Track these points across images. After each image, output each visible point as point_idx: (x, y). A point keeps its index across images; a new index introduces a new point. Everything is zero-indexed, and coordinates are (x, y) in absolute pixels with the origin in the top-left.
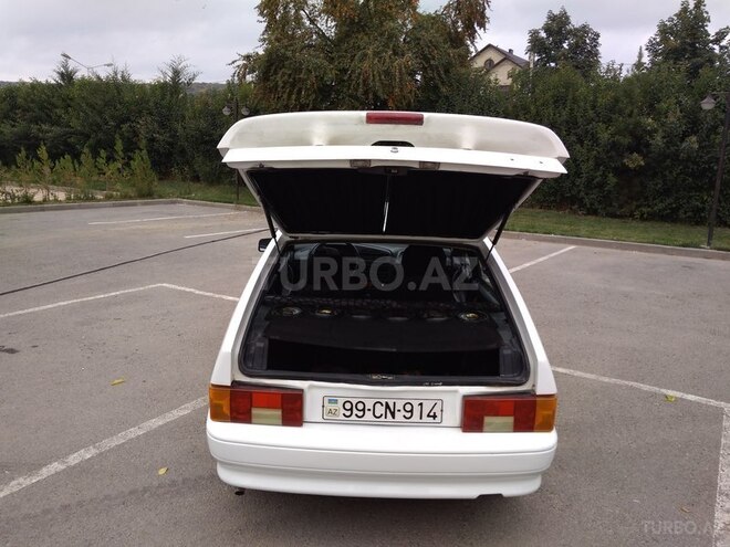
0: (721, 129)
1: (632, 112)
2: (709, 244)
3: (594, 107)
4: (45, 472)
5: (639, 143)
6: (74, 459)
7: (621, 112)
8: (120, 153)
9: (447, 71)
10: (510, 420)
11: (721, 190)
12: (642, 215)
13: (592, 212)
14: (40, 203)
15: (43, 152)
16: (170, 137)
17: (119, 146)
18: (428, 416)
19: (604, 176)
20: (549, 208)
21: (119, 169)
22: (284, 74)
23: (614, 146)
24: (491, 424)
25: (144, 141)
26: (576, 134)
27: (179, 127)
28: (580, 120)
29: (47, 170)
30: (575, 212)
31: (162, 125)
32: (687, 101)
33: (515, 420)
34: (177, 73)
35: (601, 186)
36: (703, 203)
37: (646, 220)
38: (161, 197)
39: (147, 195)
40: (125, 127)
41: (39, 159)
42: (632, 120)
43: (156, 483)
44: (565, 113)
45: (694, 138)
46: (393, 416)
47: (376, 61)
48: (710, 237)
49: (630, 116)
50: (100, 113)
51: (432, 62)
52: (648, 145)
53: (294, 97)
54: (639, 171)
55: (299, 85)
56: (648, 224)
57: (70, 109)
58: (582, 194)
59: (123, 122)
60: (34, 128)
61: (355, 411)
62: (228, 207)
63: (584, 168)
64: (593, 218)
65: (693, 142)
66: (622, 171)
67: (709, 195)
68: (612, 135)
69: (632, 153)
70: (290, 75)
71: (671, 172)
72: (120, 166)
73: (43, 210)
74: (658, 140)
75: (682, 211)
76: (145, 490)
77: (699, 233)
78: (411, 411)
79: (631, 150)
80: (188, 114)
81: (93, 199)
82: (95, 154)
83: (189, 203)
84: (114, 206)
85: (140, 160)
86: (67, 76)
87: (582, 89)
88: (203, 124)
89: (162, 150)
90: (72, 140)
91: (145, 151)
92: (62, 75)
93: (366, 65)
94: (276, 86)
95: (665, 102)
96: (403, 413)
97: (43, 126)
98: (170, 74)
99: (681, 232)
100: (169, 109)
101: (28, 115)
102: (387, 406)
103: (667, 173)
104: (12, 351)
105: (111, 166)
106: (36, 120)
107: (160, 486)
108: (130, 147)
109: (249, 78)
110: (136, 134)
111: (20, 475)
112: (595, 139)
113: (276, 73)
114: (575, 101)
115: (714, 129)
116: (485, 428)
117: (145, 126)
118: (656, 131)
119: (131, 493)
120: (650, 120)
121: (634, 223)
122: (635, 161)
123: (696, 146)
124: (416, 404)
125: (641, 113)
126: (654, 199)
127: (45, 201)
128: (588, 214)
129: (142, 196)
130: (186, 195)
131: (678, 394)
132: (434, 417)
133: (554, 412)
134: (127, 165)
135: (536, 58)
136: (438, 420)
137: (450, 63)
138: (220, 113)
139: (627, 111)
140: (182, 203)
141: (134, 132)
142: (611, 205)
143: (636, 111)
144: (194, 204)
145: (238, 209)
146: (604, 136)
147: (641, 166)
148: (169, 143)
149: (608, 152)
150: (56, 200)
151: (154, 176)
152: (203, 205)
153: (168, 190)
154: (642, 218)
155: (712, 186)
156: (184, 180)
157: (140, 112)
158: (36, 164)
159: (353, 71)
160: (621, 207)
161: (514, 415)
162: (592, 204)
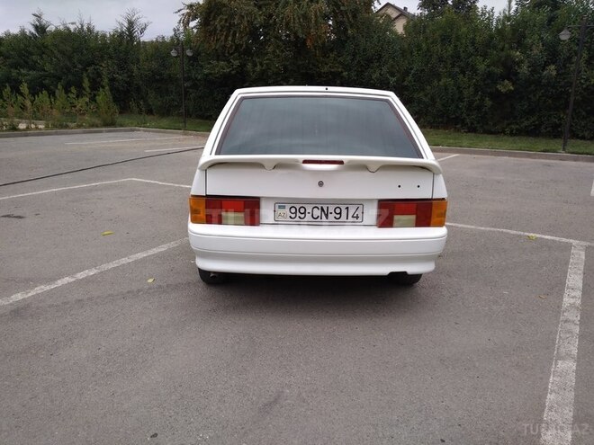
0: (574, 59)
1: (503, 48)
2: (564, 149)
3: (473, 44)
4: (60, 283)
5: (510, 71)
6: (80, 275)
7: (495, 47)
8: (88, 89)
9: (354, 16)
10: (413, 217)
11: (574, 110)
12: (512, 131)
13: (472, 130)
14: (24, 130)
15: (24, 88)
16: (128, 77)
17: (86, 84)
18: (353, 217)
19: (482, 100)
20: (438, 128)
21: (87, 103)
22: (221, 21)
23: (489, 75)
24: (399, 220)
25: (106, 80)
26: (459, 66)
27: (135, 68)
28: (462, 55)
29: (28, 103)
30: (459, 131)
31: (121, 68)
32: (547, 36)
33: (417, 218)
34: (131, 24)
35: (479, 108)
36: (560, 119)
37: (515, 135)
38: (121, 126)
39: (110, 124)
40: (90, 69)
41: (22, 94)
42: (503, 54)
43: (147, 287)
44: (450, 49)
45: (553, 67)
46: (327, 216)
47: (296, 7)
48: (565, 145)
49: (502, 50)
50: (70, 58)
51: (342, 8)
52: (516, 74)
53: (230, 38)
54: (509, 95)
55: (234, 29)
56: (516, 138)
57: (44, 56)
58: (464, 115)
59: (89, 65)
60: (14, 73)
61: (298, 214)
62: (177, 133)
63: (465, 93)
64: (473, 134)
65: (552, 70)
66: (496, 96)
67: (564, 113)
68: (488, 66)
69: (503, 80)
70: (226, 20)
71: (534, 96)
72: (87, 100)
73: (26, 135)
74: (524, 69)
75: (543, 127)
76: (139, 291)
77: (557, 143)
78: (340, 213)
79: (503, 78)
80: (142, 57)
81: (67, 127)
82: (67, 91)
83: (145, 131)
84: (84, 133)
85: (104, 96)
86: (41, 29)
87: (464, 29)
88: (154, 65)
89: (121, 88)
90: (47, 81)
91: (107, 88)
92: (36, 27)
93: (288, 10)
94: (215, 29)
95: (531, 38)
96: (334, 214)
97: (22, 70)
98: (126, 25)
99: (542, 143)
100: (127, 53)
101: (9, 61)
102: (322, 209)
103: (531, 96)
104: (20, 217)
105: (80, 100)
106: (16, 66)
107: (150, 289)
108: (95, 86)
109: (193, 24)
110: (99, 75)
111: (41, 284)
112: (474, 70)
113: (215, 19)
114: (458, 39)
115: (569, 59)
116: (395, 224)
117: (106, 68)
118: (522, 61)
119: (128, 292)
120: (518, 53)
121: (505, 137)
122: (506, 86)
123: (554, 73)
124: (343, 207)
125: (511, 48)
126: (521, 118)
127: (27, 128)
128: (469, 132)
129: (106, 125)
130: (143, 124)
131: (538, 236)
132: (357, 217)
133: (445, 211)
134: (93, 99)
135: (427, 13)
136: (360, 220)
137: (356, 10)
138: (168, 55)
139: (500, 46)
140: (139, 130)
141: (98, 73)
142: (487, 124)
143: (507, 46)
144: (149, 131)
145: (185, 135)
146: (482, 67)
147: (510, 90)
148: (127, 82)
149: (485, 80)
150: (37, 128)
151: (115, 108)
152: (157, 132)
153: (127, 121)
154: (512, 134)
155: (567, 106)
156: (140, 112)
157: (102, 57)
158: (19, 98)
159: (277, 16)
160: (495, 125)
161: (416, 214)
162: (472, 123)
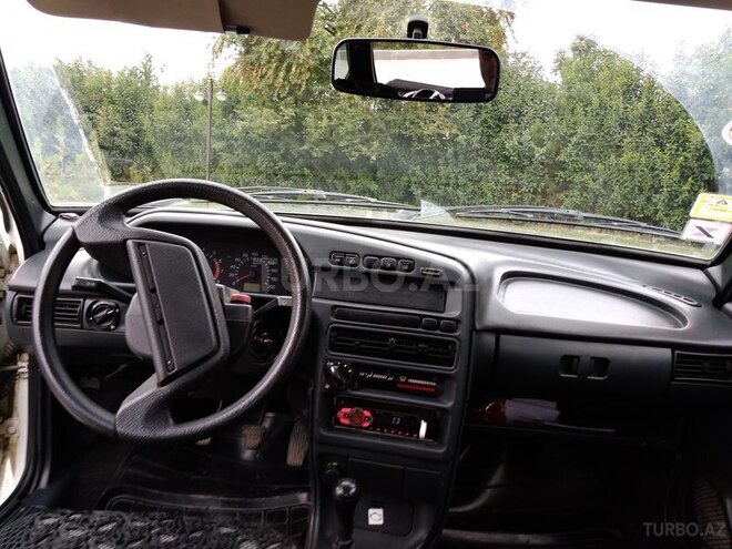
8: (62, 142)
16: (136, 131)
17: (61, 134)
21: (59, 163)
31: (126, 117)
55: (288, 60)
89: (124, 147)
94: (260, 59)
98: (142, 58)
100: (136, 97)
105: (49, 160)
112: (682, 142)
148: (133, 140)
